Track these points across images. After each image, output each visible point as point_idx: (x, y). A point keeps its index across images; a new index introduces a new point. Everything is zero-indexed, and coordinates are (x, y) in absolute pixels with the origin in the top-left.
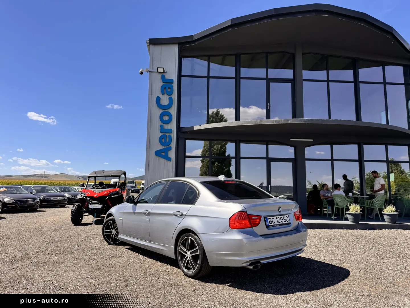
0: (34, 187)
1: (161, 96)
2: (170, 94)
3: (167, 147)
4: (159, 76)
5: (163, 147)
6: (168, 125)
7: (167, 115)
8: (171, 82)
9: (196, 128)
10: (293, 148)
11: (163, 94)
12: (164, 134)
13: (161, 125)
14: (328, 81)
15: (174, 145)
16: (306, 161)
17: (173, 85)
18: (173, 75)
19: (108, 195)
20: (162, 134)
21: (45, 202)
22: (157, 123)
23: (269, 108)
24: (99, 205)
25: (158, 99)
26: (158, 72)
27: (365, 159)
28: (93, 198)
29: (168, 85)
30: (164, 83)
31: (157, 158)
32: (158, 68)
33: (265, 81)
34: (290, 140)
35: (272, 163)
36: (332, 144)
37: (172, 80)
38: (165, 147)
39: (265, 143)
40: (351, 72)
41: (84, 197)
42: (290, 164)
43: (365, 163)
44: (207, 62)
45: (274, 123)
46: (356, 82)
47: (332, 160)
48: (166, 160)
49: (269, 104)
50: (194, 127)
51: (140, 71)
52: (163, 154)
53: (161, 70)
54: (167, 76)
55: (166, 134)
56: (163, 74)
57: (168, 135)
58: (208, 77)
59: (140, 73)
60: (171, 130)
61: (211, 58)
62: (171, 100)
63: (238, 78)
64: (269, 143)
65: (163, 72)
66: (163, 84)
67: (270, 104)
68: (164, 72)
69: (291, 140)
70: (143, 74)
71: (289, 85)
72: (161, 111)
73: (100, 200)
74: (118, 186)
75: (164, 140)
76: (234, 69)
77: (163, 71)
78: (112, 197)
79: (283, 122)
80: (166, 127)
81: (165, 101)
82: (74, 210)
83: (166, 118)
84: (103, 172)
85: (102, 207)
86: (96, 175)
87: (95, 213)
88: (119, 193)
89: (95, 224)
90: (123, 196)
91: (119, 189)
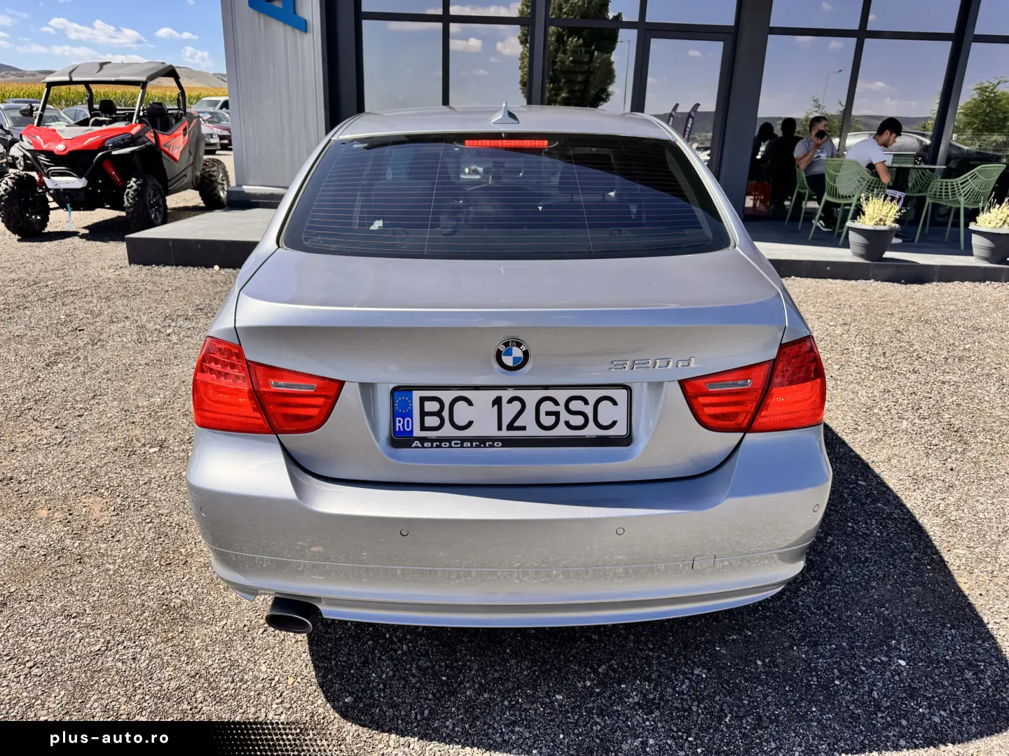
16: (771, 38)
19: (102, 147)
24: (74, 179)
27: (976, 33)
28: (53, 157)
31: (259, 21)
41: (30, 154)
43: (974, 45)
47: (862, 34)
48: (289, 28)
52: (278, 4)
73: (75, 161)
74: (139, 115)
78: (114, 153)
84: (101, 69)
85: (88, 185)
86: (71, 78)
87: (68, 205)
88: (140, 140)
89: (83, 236)
90: (166, 149)
91: (138, 128)
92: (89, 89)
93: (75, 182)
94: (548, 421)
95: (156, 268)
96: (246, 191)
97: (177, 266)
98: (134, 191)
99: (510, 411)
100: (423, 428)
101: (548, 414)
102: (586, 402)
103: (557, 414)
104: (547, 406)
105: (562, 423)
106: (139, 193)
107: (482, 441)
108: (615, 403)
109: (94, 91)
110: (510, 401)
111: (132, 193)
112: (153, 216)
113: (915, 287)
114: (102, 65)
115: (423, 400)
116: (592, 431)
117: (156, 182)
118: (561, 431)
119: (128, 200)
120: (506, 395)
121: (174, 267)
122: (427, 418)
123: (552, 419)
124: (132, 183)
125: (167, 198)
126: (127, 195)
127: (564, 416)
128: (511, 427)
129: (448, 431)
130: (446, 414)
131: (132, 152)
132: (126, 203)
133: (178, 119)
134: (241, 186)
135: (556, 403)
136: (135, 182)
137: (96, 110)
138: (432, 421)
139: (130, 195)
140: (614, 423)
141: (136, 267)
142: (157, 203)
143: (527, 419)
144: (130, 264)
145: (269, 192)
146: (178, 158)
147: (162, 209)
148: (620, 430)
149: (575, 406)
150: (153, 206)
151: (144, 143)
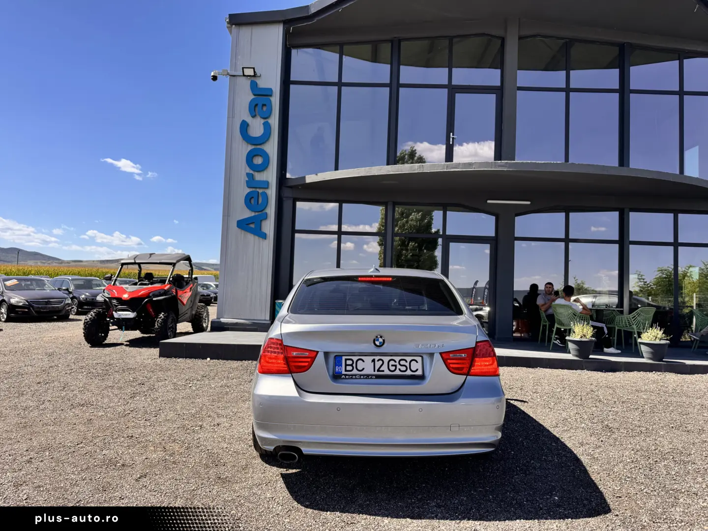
0: (72, 280)
1: (249, 119)
2: (266, 117)
3: (260, 213)
4: (247, 83)
5: (253, 214)
6: (262, 173)
7: (261, 156)
8: (268, 93)
9: (310, 179)
10: (494, 218)
11: (254, 116)
12: (254, 190)
13: (248, 174)
14: (568, 90)
15: (271, 210)
16: (516, 242)
17: (272, 99)
18: (272, 80)
19: (148, 296)
20: (251, 190)
21: (87, 306)
22: (242, 169)
23: (451, 143)
24: (130, 313)
25: (244, 126)
26: (244, 75)
27: (630, 240)
28: (120, 301)
29: (262, 100)
30: (255, 95)
31: (241, 234)
32: (244, 69)
33: (446, 90)
34: (486, 202)
35: (453, 246)
36: (567, 210)
37: (271, 90)
38: (257, 214)
39: (442, 207)
40: (616, 72)
41: (107, 299)
43: (631, 246)
44: (337, 55)
46: (624, 91)
47: (567, 240)
48: (257, 237)
49: (451, 134)
50: (307, 177)
51: (212, 74)
52: (252, 226)
53: (249, 72)
54: (262, 84)
55: (258, 190)
56: (253, 79)
57: (260, 191)
58: (340, 84)
59: (212, 79)
60: (267, 183)
61: (345, 48)
62: (267, 127)
63: (395, 85)
64: (448, 208)
65: (253, 76)
66: (253, 97)
67: (453, 135)
68: (255, 75)
69: (489, 201)
70: (217, 80)
71: (492, 98)
72: (250, 148)
73: (133, 303)
74: (169, 280)
75: (254, 200)
76: (387, 67)
77: (252, 74)
78: (154, 299)
79: (462, 168)
80: (259, 177)
81: (257, 128)
82: (88, 320)
83: (258, 161)
84: (150, 257)
85: (137, 317)
86: (135, 261)
87: (124, 327)
88: (169, 293)
89: (126, 345)
90: (180, 298)
91: (168, 286)
92: (140, 267)
93: (130, 315)
94: (393, 368)
95: (174, 359)
96: (222, 321)
97: (186, 358)
98: (162, 320)
99: (378, 364)
100: (346, 371)
101: (392, 365)
102: (406, 361)
103: (396, 366)
104: (392, 363)
105: (397, 369)
106: (165, 321)
107: (368, 376)
108: (417, 362)
109: (142, 267)
110: (378, 360)
111: (160, 320)
112: (169, 334)
113: (610, 374)
114: (151, 255)
115: (346, 360)
116: (409, 373)
117: (174, 315)
118: (397, 372)
119: (158, 325)
120: (377, 358)
121: (184, 359)
122: (347, 367)
123: (394, 368)
124: (161, 315)
125: (178, 324)
126: (158, 322)
127: (399, 367)
128: (378, 370)
129: (355, 372)
130: (354, 365)
131: (164, 299)
132: (156, 326)
133: (187, 283)
134: (220, 319)
135: (395, 362)
136: (163, 315)
137: (142, 278)
138: (349, 368)
139: (159, 322)
140: (417, 370)
141: (163, 359)
142: (172, 327)
143: (385, 368)
144: (160, 357)
145: (236, 322)
146: (185, 303)
147: (174, 330)
148: (419, 373)
149: (402, 363)
150: (170, 328)
151: (171, 294)
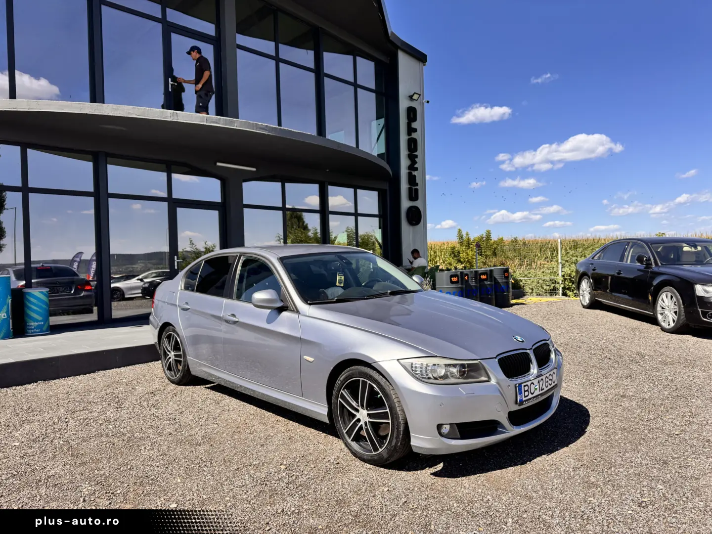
14: (277, 59)
16: (246, 210)
27: (330, 210)
33: (160, 25)
34: (216, 164)
35: (180, 211)
36: (283, 180)
42: (215, 215)
45: (204, 122)
46: (319, 72)
47: (284, 209)
69: (219, 164)
79: (223, 124)
